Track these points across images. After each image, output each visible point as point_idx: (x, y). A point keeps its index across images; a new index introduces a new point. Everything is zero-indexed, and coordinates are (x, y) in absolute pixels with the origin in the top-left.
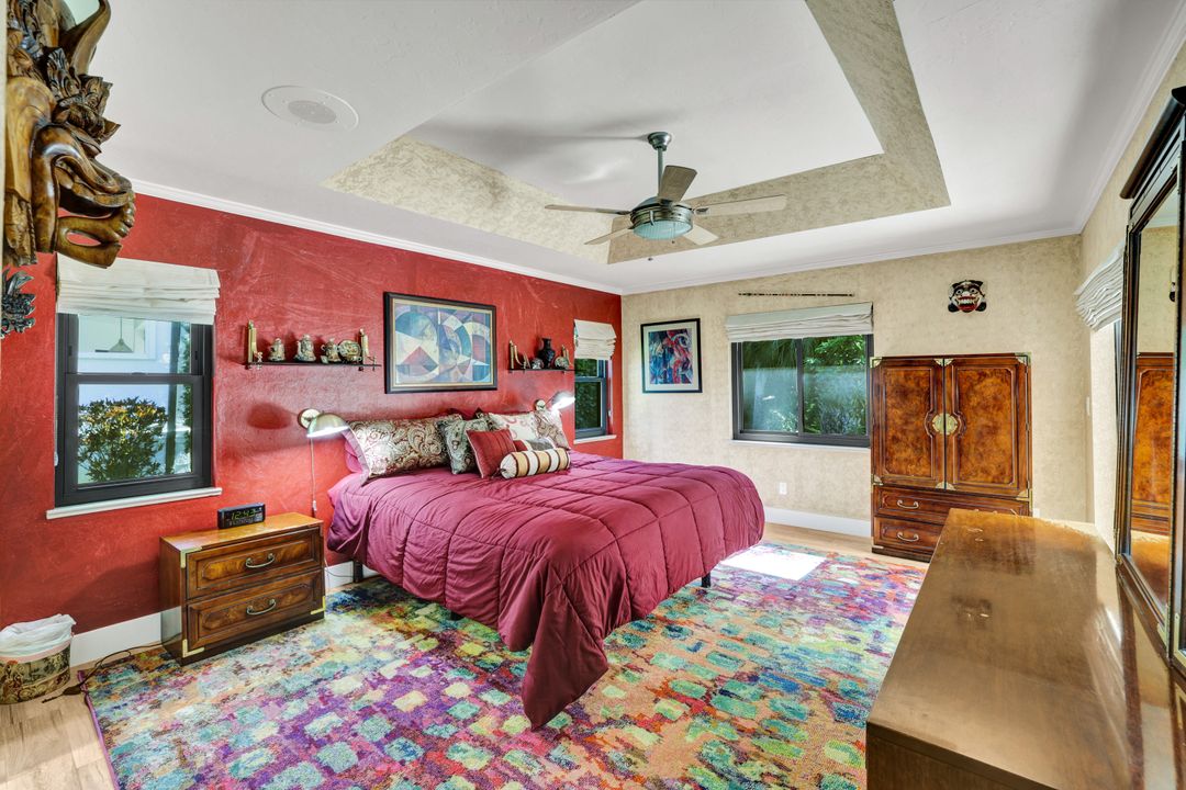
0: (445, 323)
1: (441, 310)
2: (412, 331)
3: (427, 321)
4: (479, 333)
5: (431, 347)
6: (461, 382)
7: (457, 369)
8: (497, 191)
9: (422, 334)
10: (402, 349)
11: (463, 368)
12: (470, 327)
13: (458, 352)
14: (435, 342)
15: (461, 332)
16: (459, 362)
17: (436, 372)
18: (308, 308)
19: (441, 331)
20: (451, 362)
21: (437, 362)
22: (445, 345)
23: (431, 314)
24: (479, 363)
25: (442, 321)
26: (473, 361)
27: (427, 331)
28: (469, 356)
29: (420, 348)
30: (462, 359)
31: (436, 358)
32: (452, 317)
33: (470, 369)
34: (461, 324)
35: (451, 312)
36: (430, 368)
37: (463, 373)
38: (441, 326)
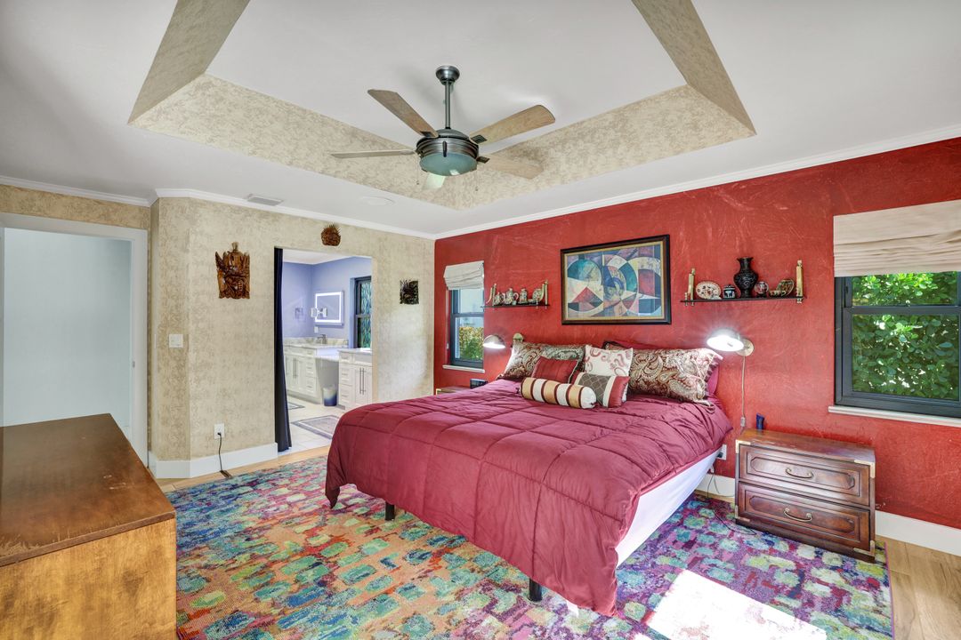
0: (609, 264)
1: (605, 253)
2: (580, 275)
3: (593, 265)
4: (646, 267)
5: (596, 287)
6: (626, 315)
7: (621, 303)
8: (533, 155)
9: (589, 277)
10: (573, 291)
11: (628, 303)
12: (636, 263)
13: (622, 288)
14: (600, 282)
15: (626, 270)
16: (623, 297)
17: (600, 308)
18: (520, 271)
19: (605, 271)
20: (615, 298)
21: (602, 299)
22: (608, 283)
23: (596, 259)
24: (646, 297)
25: (607, 262)
26: (639, 295)
27: (593, 274)
28: (635, 290)
29: (586, 289)
30: (626, 294)
31: (601, 296)
32: (616, 257)
33: (636, 303)
34: (626, 262)
35: (615, 253)
36: (595, 304)
37: (628, 308)
38: (606, 267)
